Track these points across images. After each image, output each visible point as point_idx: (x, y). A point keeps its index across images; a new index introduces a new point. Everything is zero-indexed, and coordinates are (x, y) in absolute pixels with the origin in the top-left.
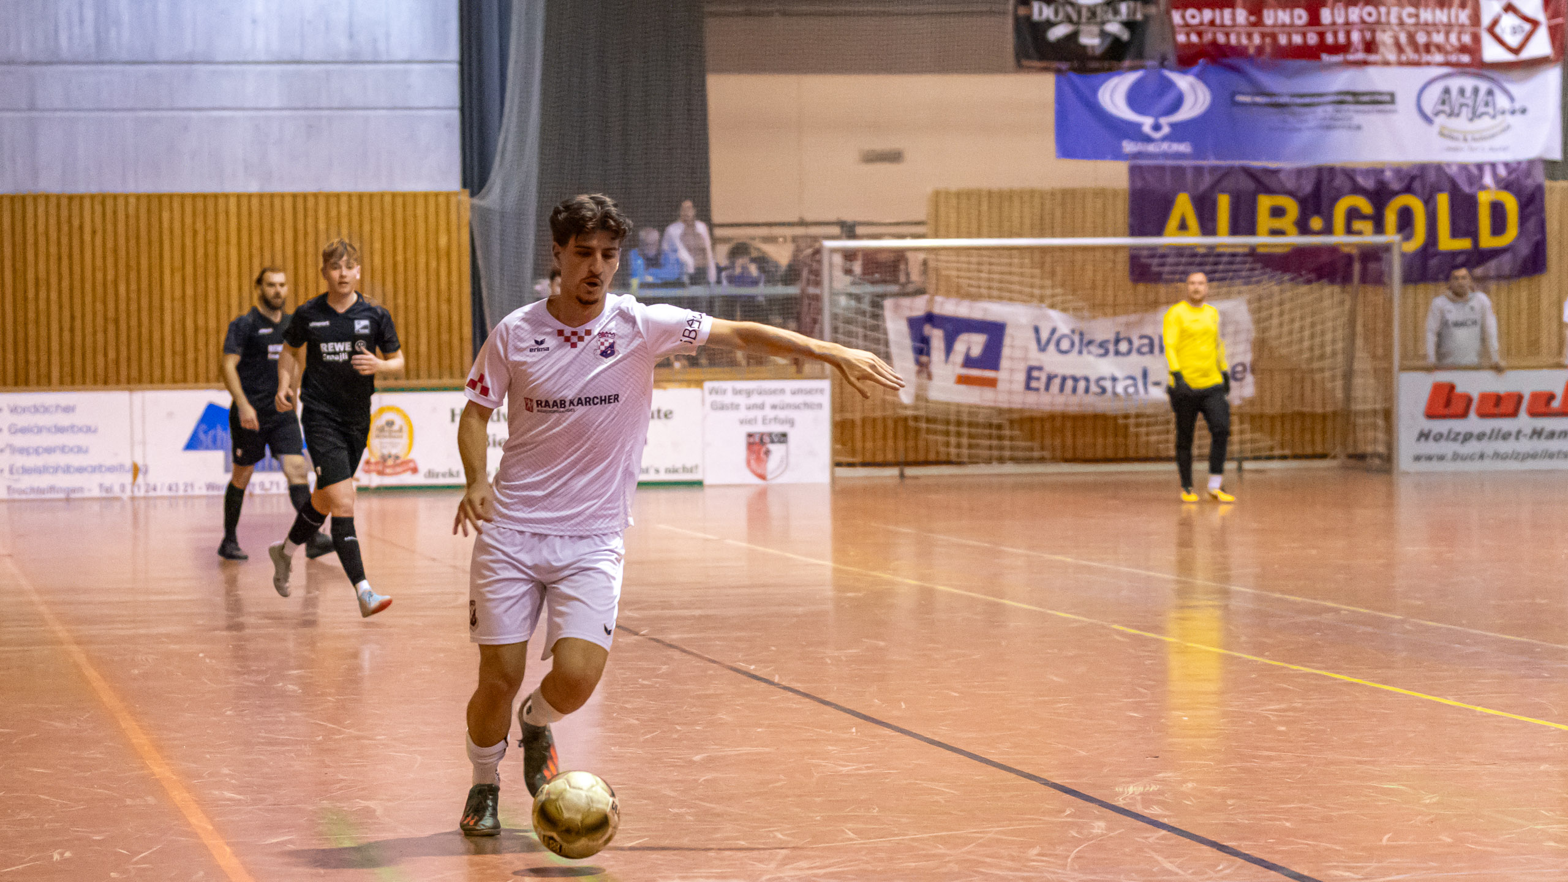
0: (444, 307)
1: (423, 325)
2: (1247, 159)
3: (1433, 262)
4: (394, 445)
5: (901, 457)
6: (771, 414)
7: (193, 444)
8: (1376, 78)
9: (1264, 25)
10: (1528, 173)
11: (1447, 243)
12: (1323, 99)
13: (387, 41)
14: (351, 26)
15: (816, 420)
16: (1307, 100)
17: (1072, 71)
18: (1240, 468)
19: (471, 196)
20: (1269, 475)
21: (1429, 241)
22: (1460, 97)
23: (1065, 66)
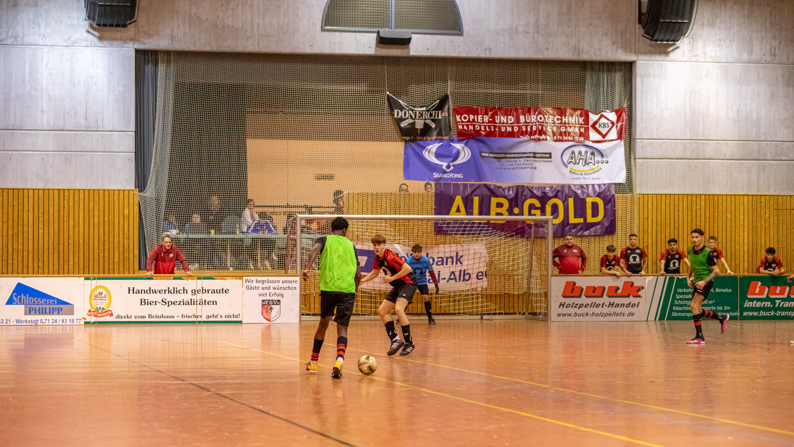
0: (126, 241)
1: (116, 250)
2: (486, 181)
3: (567, 228)
4: (102, 303)
6: (273, 292)
7: (10, 302)
8: (544, 146)
9: (495, 123)
11: (572, 220)
12: (520, 155)
13: (103, 121)
14: (86, 115)
15: (293, 294)
16: (513, 155)
17: (411, 140)
18: (482, 318)
19: (139, 192)
20: (494, 321)
21: (565, 219)
22: (579, 156)
23: (408, 138)
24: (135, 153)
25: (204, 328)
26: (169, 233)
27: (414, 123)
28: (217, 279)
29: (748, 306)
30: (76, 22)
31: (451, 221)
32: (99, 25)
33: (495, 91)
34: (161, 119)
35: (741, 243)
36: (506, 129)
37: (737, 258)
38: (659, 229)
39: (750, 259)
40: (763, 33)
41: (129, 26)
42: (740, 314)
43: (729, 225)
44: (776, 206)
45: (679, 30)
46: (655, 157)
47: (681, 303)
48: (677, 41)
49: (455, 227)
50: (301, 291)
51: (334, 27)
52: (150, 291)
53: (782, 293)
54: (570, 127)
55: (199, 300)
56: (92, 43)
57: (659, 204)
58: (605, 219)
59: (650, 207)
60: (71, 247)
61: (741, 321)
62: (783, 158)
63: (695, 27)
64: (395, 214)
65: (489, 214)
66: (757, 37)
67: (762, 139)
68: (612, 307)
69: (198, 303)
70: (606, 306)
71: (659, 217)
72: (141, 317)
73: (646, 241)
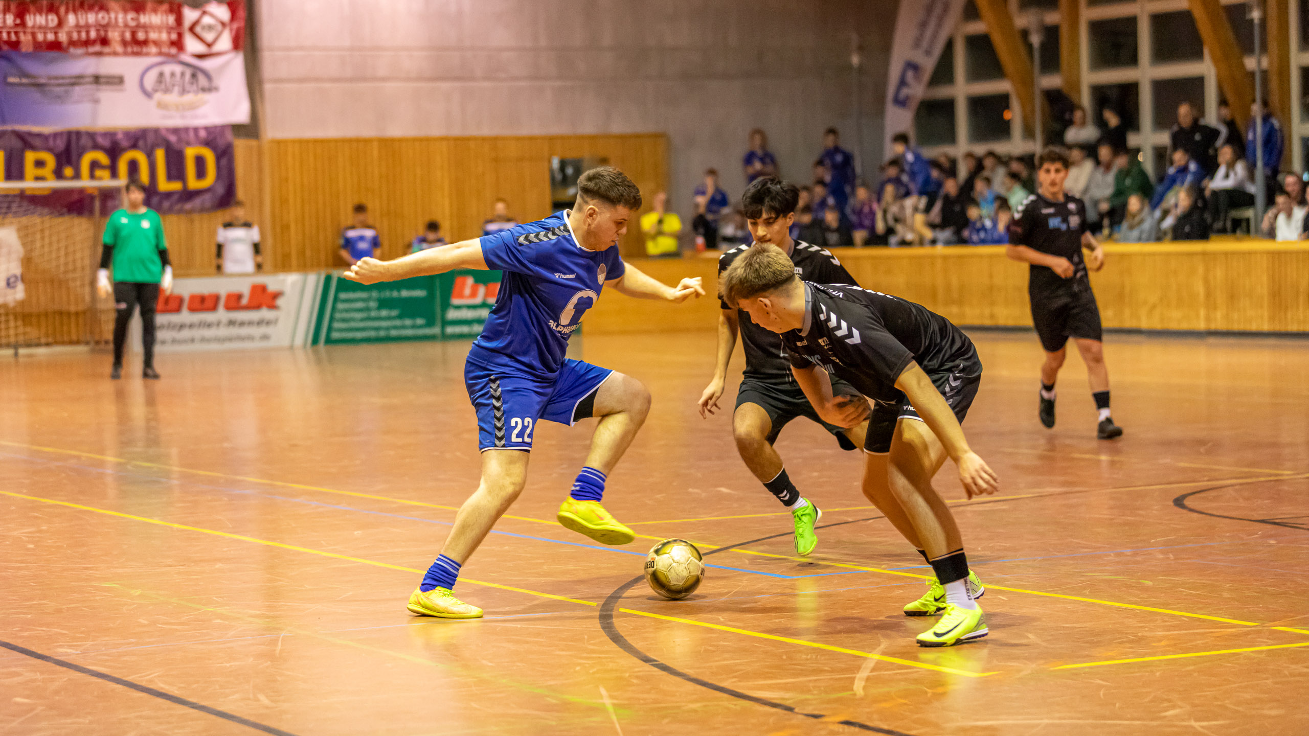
3: (156, 200)
8: (110, 65)
9: (27, 26)
10: (223, 136)
12: (72, 80)
18: (16, 353)
20: (37, 357)
22: (171, 79)
29: (453, 318)
36: (45, 36)
38: (306, 197)
42: (441, 331)
43: (418, 188)
46: (294, 78)
47: (346, 316)
54: (154, 31)
57: (305, 157)
58: (218, 182)
59: (290, 163)
61: (441, 342)
65: (22, 179)
68: (234, 326)
70: (223, 325)
71: (305, 178)
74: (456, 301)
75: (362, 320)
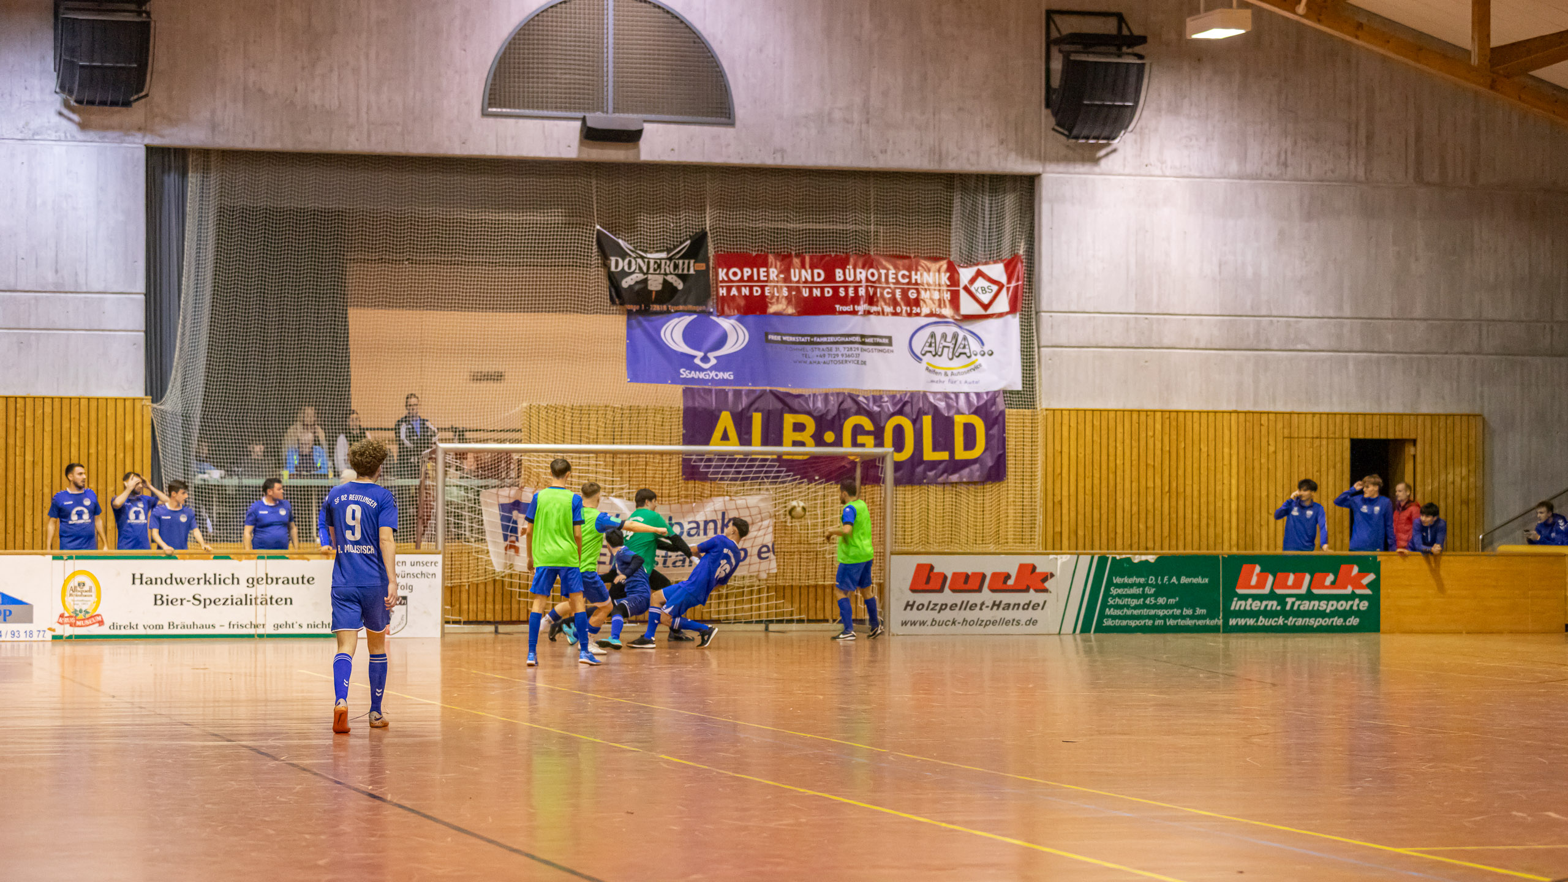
2: (775, 386)
3: (920, 469)
4: (84, 602)
5: (498, 618)
8: (879, 325)
9: (791, 281)
10: (994, 403)
11: (929, 455)
12: (837, 339)
13: (87, 275)
14: (57, 262)
15: (430, 586)
16: (824, 339)
17: (639, 312)
18: (767, 629)
19: (153, 402)
20: (789, 635)
21: (916, 453)
22: (943, 341)
23: (635, 308)
24: (146, 332)
25: (269, 646)
26: (206, 476)
27: (645, 281)
28: (293, 559)
29: (1237, 608)
30: (37, 96)
31: (712, 456)
32: (78, 102)
33: (791, 226)
34: (193, 271)
35: (1226, 497)
36: (811, 292)
37: (1219, 522)
38: (1081, 470)
39: (1242, 525)
40: (1266, 126)
41: (135, 105)
42: (1223, 622)
43: (1204, 464)
44: (1286, 432)
45: (1116, 120)
46: (1074, 343)
47: (1120, 602)
48: (1114, 139)
49: (720, 467)
50: (444, 579)
51: (504, 110)
52: (172, 580)
53: (1298, 584)
54: (926, 290)
55: (259, 596)
56: (68, 135)
57: (1081, 427)
58: (988, 453)
59: (1065, 434)
60: (28, 501)
61: (1225, 635)
62: (1299, 347)
63: (1145, 113)
64: (614, 443)
65: (779, 442)
66: (1254, 132)
67: (1263, 312)
68: (998, 609)
69: (259, 601)
70: (987, 607)
71: (1081, 450)
72: (156, 627)
73: (1057, 491)
74: (1240, 591)
75: (1136, 607)
